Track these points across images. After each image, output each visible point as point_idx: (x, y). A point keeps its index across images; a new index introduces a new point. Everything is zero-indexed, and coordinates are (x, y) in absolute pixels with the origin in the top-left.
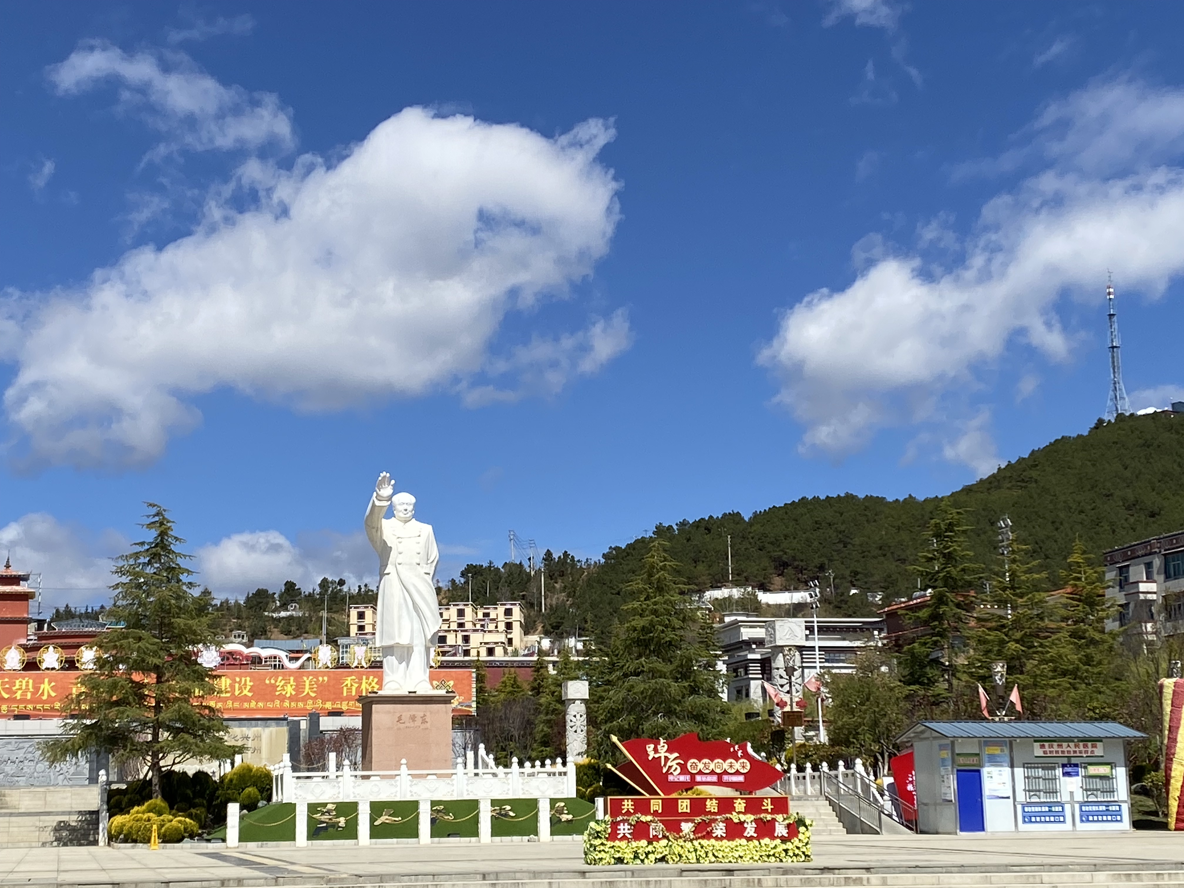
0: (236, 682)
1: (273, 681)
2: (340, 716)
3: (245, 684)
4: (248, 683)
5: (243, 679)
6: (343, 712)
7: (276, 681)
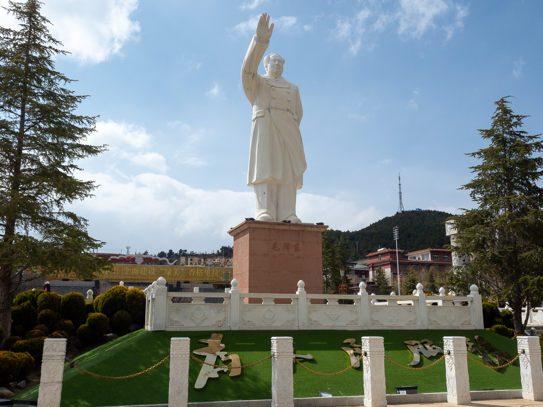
0: (149, 269)
1: (163, 270)
2: (188, 283)
3: (153, 270)
4: (154, 270)
5: (152, 268)
6: (189, 282)
7: (164, 270)
